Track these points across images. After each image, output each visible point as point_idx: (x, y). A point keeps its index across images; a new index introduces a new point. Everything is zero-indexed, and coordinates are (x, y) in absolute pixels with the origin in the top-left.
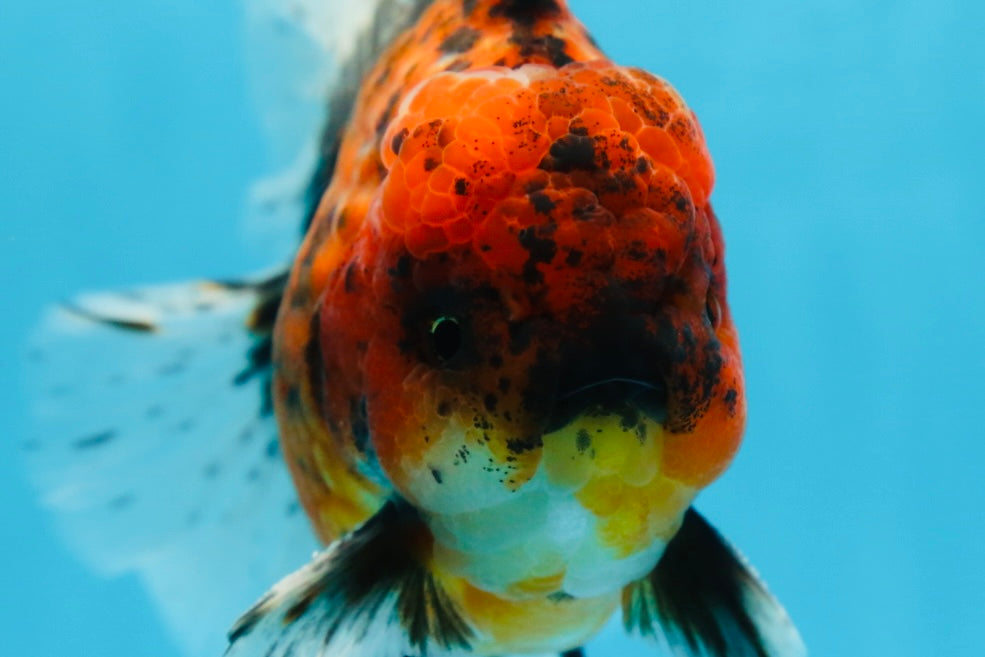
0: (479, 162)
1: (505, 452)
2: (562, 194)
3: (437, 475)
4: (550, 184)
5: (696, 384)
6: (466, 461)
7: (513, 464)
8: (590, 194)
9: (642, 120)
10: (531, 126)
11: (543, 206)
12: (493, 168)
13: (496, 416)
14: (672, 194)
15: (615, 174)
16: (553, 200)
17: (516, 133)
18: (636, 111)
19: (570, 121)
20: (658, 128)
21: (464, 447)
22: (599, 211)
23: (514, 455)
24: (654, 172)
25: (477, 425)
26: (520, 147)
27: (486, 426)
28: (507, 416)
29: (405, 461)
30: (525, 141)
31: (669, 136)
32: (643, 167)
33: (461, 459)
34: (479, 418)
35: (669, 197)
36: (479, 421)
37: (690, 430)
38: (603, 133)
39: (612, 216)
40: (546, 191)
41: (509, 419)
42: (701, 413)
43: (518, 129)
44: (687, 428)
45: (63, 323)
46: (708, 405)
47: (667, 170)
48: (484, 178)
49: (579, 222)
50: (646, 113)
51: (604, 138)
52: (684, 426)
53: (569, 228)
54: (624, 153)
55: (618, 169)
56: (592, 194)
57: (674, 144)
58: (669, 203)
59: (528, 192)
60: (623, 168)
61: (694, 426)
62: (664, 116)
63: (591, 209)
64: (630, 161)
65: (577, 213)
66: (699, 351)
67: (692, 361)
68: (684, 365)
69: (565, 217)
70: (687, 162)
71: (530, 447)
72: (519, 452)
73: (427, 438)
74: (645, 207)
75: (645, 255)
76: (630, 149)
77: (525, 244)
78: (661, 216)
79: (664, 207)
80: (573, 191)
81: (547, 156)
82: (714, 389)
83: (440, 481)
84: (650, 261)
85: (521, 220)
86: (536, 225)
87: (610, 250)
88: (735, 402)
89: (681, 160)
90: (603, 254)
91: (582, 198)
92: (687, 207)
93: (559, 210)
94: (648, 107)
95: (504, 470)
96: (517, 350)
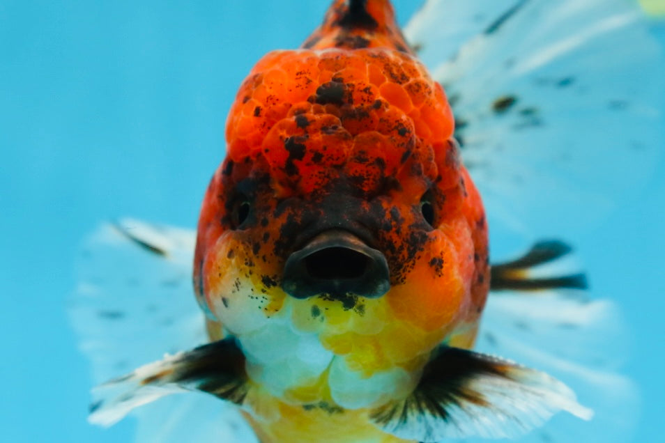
0: (271, 96)
1: (261, 285)
2: (317, 117)
3: (225, 301)
4: (312, 111)
5: (401, 248)
6: (238, 290)
7: (265, 295)
8: (337, 119)
9: (387, 79)
10: (307, 76)
11: (302, 123)
12: (277, 100)
13: (258, 257)
14: (397, 124)
15: (356, 108)
16: (309, 120)
17: (297, 79)
18: (384, 73)
19: (334, 74)
20: (398, 84)
21: (238, 279)
22: (340, 130)
23: (266, 289)
24: (387, 110)
25: (246, 264)
26: (297, 87)
27: (251, 264)
28: (264, 258)
29: (211, 294)
30: (301, 83)
31: (405, 91)
32: (378, 105)
33: (235, 288)
34: (248, 259)
35: (393, 126)
36: (248, 261)
37: (402, 281)
38: (354, 82)
39: (349, 134)
40: (307, 115)
41: (265, 260)
42: (408, 269)
43: (299, 76)
44: (400, 279)
45: (108, 236)
46: (414, 264)
47: (398, 110)
48: (272, 106)
49: (324, 135)
50: (392, 75)
51: (353, 85)
52: (397, 279)
53: (318, 138)
54: (365, 96)
55: (359, 105)
56: (338, 119)
57: (408, 95)
58: (393, 130)
59: (295, 114)
60: (362, 105)
61: (405, 278)
62: (404, 78)
63: (335, 128)
64: (368, 100)
65: (324, 129)
66: (405, 227)
67: (398, 232)
68: (391, 234)
69: (315, 131)
70: (418, 109)
71: (274, 284)
72: (269, 287)
73: (220, 275)
74: (373, 129)
75: (367, 160)
76: (370, 93)
77: (287, 147)
78: (384, 137)
79: (388, 132)
80: (325, 116)
81: (314, 94)
82: (418, 253)
83: (226, 306)
84: (370, 164)
85: (288, 132)
86: (296, 135)
87: (344, 155)
88: (442, 267)
89: (412, 107)
90: (338, 158)
91: (330, 121)
92: (407, 134)
93: (312, 127)
94: (395, 72)
95: (261, 299)
96: (277, 215)
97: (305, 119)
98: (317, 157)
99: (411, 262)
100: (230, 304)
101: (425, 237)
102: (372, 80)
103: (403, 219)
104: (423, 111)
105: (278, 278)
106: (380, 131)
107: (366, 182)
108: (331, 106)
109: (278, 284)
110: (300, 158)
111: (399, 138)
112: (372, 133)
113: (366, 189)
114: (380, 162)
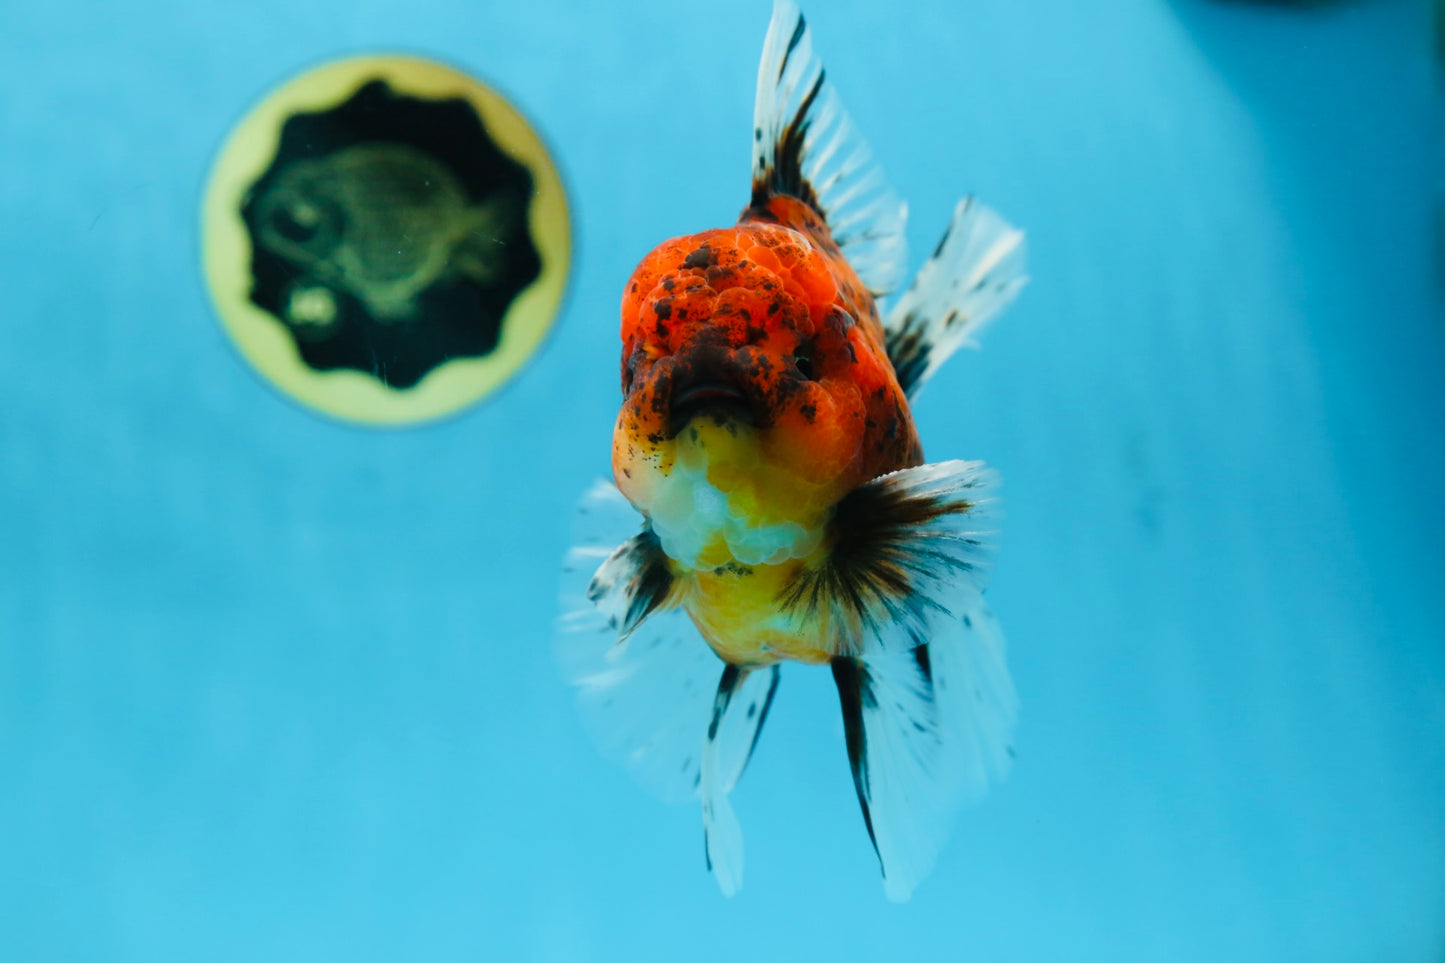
0: (644, 271)
1: (650, 444)
2: (684, 280)
3: (627, 472)
4: (680, 275)
6: (633, 456)
7: (654, 453)
8: (702, 279)
9: (756, 243)
10: (679, 249)
11: (669, 286)
12: (650, 273)
13: (640, 419)
15: (722, 268)
16: (676, 283)
17: (668, 252)
18: (753, 239)
19: (703, 244)
20: (767, 248)
21: (630, 446)
23: (655, 446)
24: (753, 269)
28: (646, 419)
30: (673, 256)
31: (774, 254)
32: (744, 265)
33: (630, 455)
34: (633, 423)
36: (633, 425)
38: (719, 247)
39: (714, 291)
40: (675, 279)
43: (670, 250)
46: (783, 410)
47: (766, 270)
48: (645, 279)
50: (760, 240)
51: (719, 250)
53: (683, 297)
54: (730, 257)
55: (724, 266)
56: (704, 279)
57: (778, 257)
58: (758, 285)
59: (664, 281)
60: (728, 265)
62: (774, 243)
63: (700, 287)
64: (734, 261)
65: (689, 288)
66: (774, 373)
67: (766, 377)
68: (758, 377)
69: (681, 291)
70: (788, 271)
71: (661, 439)
72: (656, 443)
73: (617, 448)
74: (739, 286)
75: (731, 311)
76: (736, 255)
77: (656, 310)
78: (749, 292)
79: (753, 287)
80: (692, 277)
81: (684, 262)
82: (787, 399)
83: (629, 477)
84: (734, 315)
85: (657, 298)
86: (663, 297)
87: (708, 310)
88: (814, 415)
89: (782, 268)
90: (702, 313)
91: (696, 281)
92: (773, 289)
93: (678, 288)
94: (765, 238)
95: (653, 458)
96: (650, 375)
97: (672, 282)
98: (683, 314)
99: (780, 407)
100: (632, 474)
101: (796, 386)
102: (740, 244)
103: (772, 366)
104: (794, 271)
105: (663, 433)
106: (746, 287)
107: (731, 331)
108: (697, 269)
109: (664, 437)
110: (668, 319)
111: (765, 291)
112: (737, 289)
113: (732, 338)
114: (744, 313)
